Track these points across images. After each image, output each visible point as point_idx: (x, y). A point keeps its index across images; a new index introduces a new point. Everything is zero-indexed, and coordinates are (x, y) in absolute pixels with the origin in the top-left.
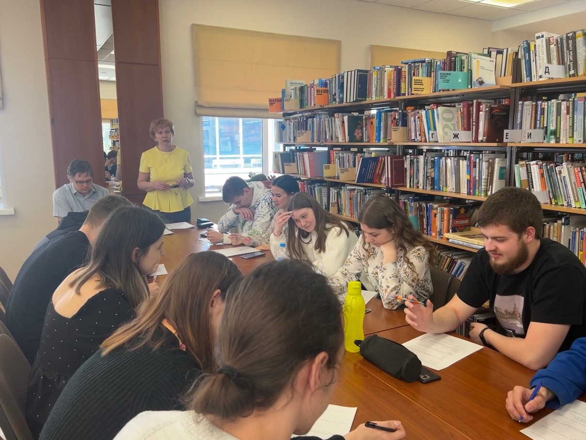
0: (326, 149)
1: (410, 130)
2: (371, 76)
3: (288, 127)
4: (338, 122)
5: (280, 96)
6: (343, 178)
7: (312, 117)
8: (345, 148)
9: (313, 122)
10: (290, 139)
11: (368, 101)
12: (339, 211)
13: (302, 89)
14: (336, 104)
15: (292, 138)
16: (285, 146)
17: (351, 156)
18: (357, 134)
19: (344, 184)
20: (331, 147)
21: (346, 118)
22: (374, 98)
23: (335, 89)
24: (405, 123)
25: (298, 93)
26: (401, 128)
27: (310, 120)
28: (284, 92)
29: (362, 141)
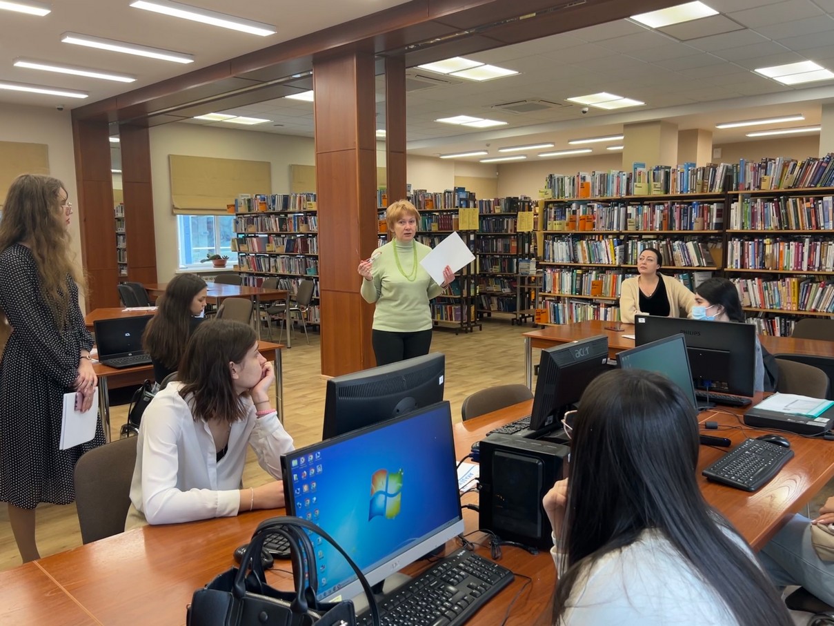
0: (267, 236)
1: (309, 226)
2: (290, 198)
3: (240, 222)
4: (273, 221)
5: (234, 203)
6: (278, 251)
7: (257, 217)
8: (278, 235)
9: (257, 220)
10: (242, 230)
11: (288, 211)
12: (276, 270)
13: (249, 201)
14: (271, 211)
15: (243, 229)
16: (238, 234)
17: (281, 239)
18: (284, 227)
19: (278, 255)
20: (269, 234)
21: (277, 219)
22: (291, 209)
23: (270, 202)
24: (306, 223)
25: (246, 202)
26: (304, 225)
27: (255, 219)
28: (236, 201)
29: (287, 231)
